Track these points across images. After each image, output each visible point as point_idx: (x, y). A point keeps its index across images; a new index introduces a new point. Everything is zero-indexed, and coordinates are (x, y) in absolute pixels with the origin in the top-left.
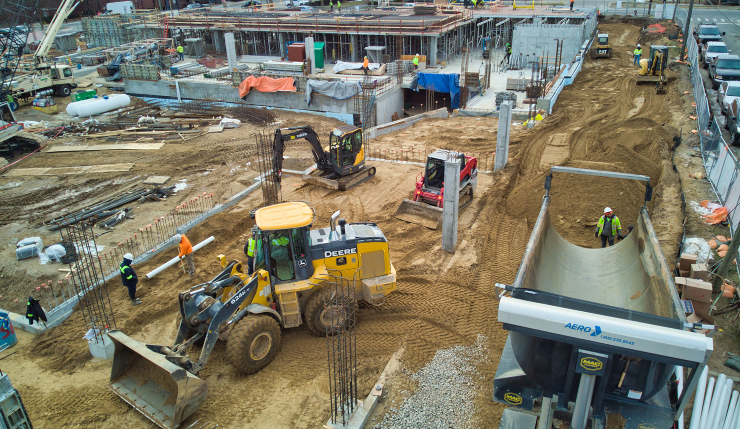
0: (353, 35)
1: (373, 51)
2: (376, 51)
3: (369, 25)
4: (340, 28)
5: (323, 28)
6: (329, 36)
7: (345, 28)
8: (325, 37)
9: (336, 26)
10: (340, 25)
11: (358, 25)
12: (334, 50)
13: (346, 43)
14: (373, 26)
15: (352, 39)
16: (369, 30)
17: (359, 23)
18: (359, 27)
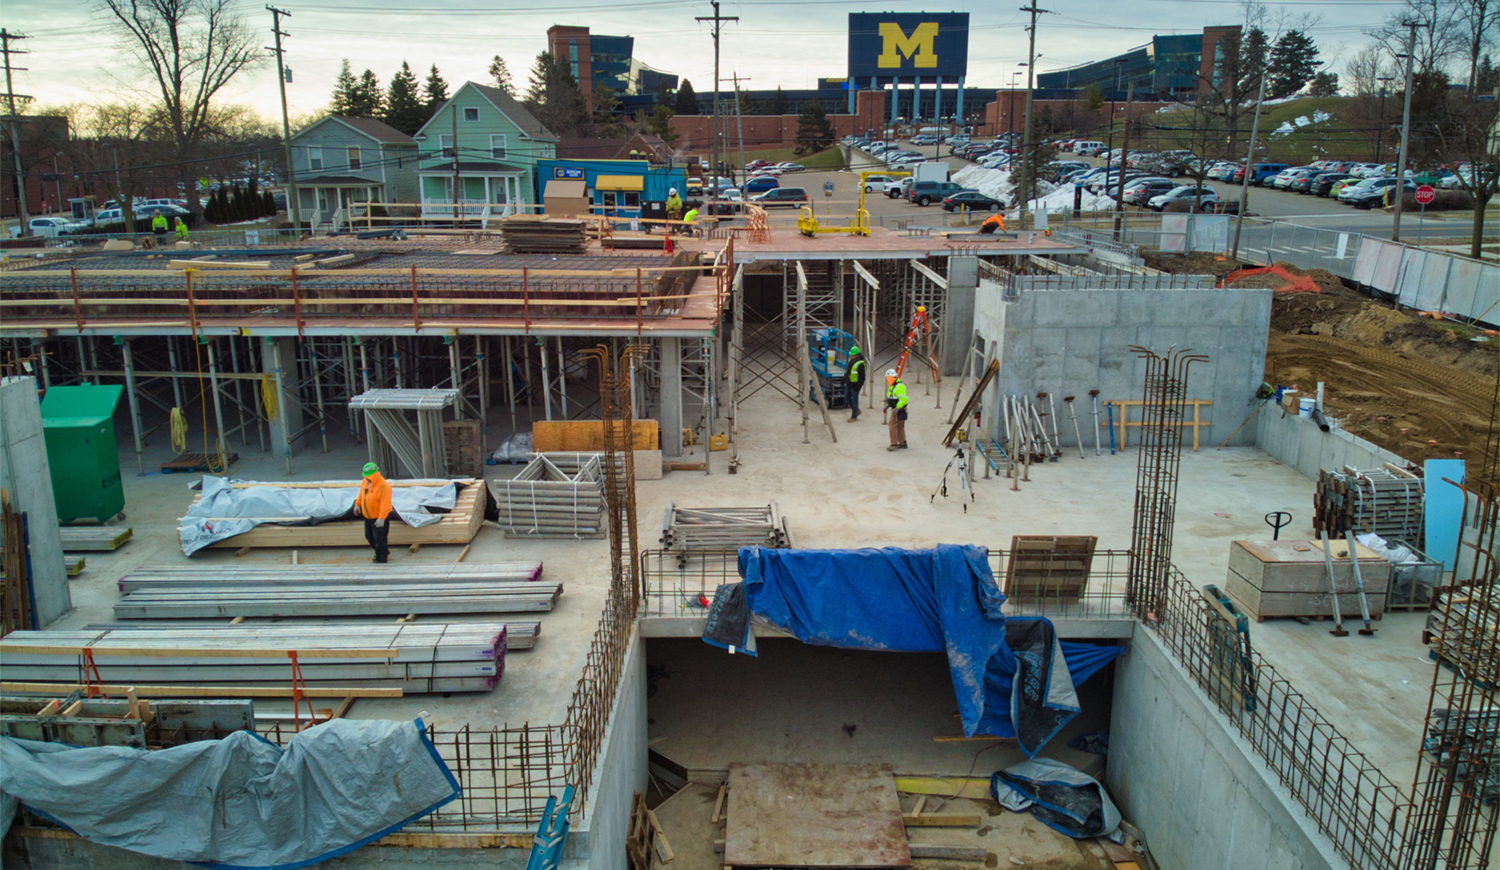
0: (276, 339)
1: (393, 412)
2: (411, 414)
3: (353, 294)
4: (201, 309)
5: (114, 312)
6: (149, 350)
7: (228, 308)
8: (126, 354)
9: (184, 302)
10: (201, 295)
11: (301, 295)
12: (176, 412)
13: (236, 376)
14: (378, 294)
15: (272, 359)
16: (355, 313)
17: (304, 285)
18: (306, 301)
